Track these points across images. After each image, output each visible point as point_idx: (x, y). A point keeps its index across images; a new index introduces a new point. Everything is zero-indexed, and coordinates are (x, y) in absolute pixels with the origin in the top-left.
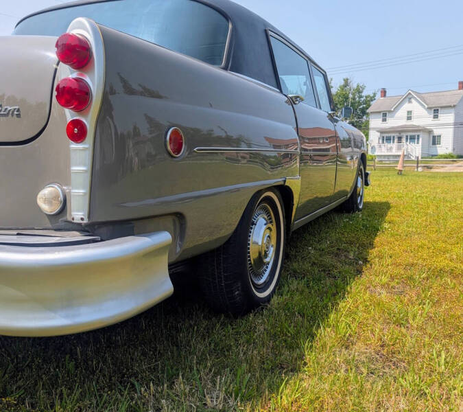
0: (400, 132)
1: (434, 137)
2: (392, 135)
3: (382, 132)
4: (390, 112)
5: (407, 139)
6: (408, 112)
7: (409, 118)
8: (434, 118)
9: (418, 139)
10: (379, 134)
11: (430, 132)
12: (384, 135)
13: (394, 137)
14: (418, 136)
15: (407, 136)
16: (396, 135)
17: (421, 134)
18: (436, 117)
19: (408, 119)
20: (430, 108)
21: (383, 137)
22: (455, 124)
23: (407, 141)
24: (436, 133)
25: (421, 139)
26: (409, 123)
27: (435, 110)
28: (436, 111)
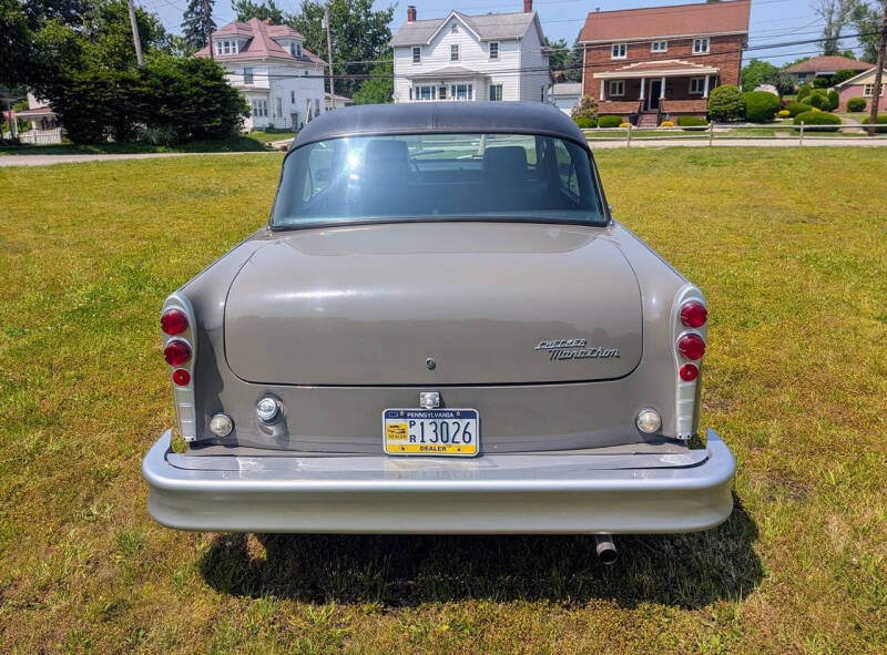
0: (443, 80)
1: (492, 87)
2: (431, 84)
3: (415, 79)
4: (425, 46)
5: (453, 91)
6: (453, 47)
7: (455, 57)
8: (492, 57)
9: (470, 91)
10: (410, 84)
11: (486, 79)
12: (418, 85)
13: (434, 88)
14: (470, 86)
15: (453, 87)
16: (437, 85)
17: (474, 83)
18: (494, 55)
19: (453, 59)
20: (483, 41)
21: (418, 88)
22: (522, 70)
23: (453, 95)
24: (495, 81)
25: (474, 91)
26: (455, 64)
27: (492, 45)
28: (494, 47)
